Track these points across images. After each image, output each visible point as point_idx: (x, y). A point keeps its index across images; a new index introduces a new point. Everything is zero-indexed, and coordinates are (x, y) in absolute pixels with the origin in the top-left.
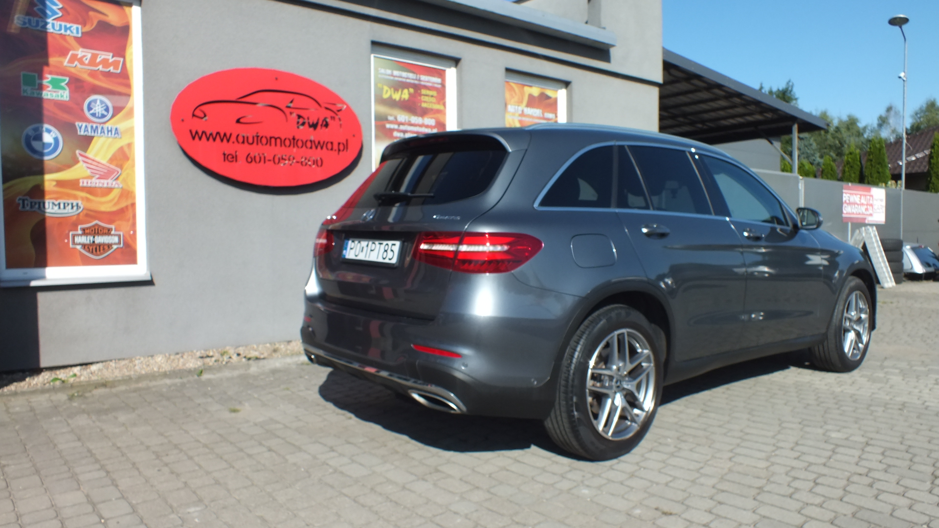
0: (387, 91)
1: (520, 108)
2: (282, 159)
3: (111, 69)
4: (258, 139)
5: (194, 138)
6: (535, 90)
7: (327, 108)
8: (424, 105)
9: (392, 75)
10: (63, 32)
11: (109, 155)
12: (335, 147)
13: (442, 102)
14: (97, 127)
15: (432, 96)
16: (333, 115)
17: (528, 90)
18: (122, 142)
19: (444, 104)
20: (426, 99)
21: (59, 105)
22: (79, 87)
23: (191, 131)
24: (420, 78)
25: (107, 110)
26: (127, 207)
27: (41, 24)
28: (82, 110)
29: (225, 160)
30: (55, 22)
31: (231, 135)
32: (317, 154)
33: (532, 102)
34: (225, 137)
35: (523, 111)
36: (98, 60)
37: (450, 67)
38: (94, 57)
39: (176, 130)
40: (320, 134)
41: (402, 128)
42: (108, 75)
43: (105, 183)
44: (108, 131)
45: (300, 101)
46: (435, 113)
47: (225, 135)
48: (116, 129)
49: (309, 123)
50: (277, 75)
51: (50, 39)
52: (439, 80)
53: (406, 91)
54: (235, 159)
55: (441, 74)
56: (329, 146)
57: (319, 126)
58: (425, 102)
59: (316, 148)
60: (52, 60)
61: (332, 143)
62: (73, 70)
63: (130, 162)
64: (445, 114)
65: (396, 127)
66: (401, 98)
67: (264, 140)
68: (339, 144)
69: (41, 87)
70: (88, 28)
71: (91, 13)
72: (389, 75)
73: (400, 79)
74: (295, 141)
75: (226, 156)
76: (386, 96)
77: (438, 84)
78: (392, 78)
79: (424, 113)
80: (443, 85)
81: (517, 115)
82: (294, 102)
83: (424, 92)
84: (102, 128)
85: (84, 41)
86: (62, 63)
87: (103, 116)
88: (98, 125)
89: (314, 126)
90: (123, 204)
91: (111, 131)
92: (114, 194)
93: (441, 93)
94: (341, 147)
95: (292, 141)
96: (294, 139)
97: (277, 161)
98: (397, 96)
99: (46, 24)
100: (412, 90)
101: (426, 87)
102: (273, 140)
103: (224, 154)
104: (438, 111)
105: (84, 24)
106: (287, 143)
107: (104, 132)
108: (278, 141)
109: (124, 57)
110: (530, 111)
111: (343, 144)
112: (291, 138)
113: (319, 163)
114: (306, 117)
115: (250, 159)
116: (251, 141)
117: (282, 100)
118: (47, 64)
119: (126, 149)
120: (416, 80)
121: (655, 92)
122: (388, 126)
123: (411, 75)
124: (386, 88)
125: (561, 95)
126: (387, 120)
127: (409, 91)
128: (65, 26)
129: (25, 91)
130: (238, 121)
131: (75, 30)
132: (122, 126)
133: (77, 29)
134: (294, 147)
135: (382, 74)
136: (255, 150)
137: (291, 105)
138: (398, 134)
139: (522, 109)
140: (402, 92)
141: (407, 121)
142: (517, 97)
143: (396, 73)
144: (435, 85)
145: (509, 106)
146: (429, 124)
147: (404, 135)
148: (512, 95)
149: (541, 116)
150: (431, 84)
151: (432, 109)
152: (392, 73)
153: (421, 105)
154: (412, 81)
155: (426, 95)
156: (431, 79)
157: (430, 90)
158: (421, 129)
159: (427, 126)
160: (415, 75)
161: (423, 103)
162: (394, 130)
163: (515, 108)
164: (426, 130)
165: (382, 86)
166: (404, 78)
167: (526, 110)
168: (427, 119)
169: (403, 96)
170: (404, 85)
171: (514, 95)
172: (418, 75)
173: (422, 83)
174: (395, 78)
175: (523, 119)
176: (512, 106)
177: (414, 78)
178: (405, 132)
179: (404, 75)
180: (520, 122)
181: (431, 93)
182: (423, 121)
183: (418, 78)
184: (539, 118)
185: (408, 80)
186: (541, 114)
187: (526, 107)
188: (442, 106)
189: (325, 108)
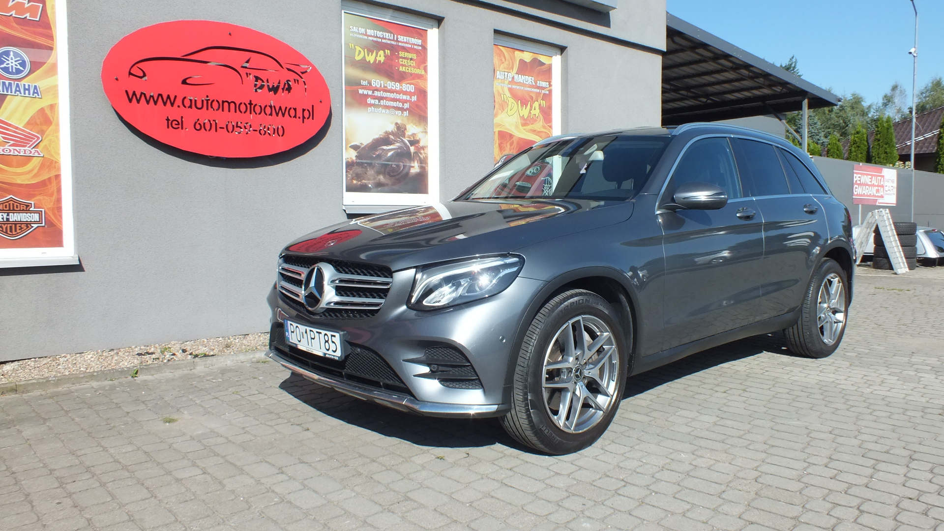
0: (360, 52)
1: (510, 75)
2: (237, 127)
3: (28, 15)
4: (208, 103)
5: (130, 100)
6: (527, 57)
7: (289, 70)
8: (402, 69)
9: (366, 35)
11: (26, 119)
12: (299, 114)
13: (422, 66)
14: (10, 84)
15: (411, 59)
16: (298, 78)
17: (519, 55)
18: (43, 103)
19: (425, 69)
20: (405, 62)
23: (127, 92)
24: (397, 38)
25: (23, 64)
26: (49, 179)
29: (168, 127)
31: (176, 97)
32: (278, 121)
33: (524, 69)
34: (169, 101)
35: (513, 78)
36: (10, 4)
37: (431, 27)
39: (108, 91)
40: (282, 99)
41: (377, 94)
42: (23, 22)
43: (22, 151)
44: (25, 89)
45: (257, 61)
46: (413, 79)
47: (169, 97)
48: (35, 87)
49: (268, 86)
50: (231, 30)
52: (419, 42)
53: (381, 52)
54: (180, 126)
55: (421, 34)
56: (292, 112)
57: (280, 90)
58: (403, 65)
59: (277, 115)
61: (295, 109)
63: (52, 127)
64: (426, 80)
65: (370, 93)
66: (376, 60)
67: (215, 105)
68: (304, 110)
72: (363, 34)
73: (375, 39)
74: (252, 106)
75: (170, 122)
76: (358, 58)
77: (419, 45)
78: (366, 37)
79: (401, 77)
80: (424, 48)
81: (506, 82)
82: (250, 62)
83: (402, 54)
84: (18, 86)
87: (18, 72)
88: (13, 82)
89: (275, 90)
90: (45, 176)
91: (29, 90)
92: (35, 163)
93: (422, 54)
94: (306, 114)
95: (248, 106)
96: (251, 104)
97: (230, 129)
98: (371, 58)
100: (388, 52)
101: (405, 49)
102: (226, 104)
103: (168, 120)
104: (420, 77)
106: (243, 108)
107: (19, 91)
108: (232, 105)
109: (44, 2)
110: (520, 78)
111: (308, 110)
112: (247, 102)
113: (280, 132)
114: (265, 80)
115: (199, 127)
116: (199, 105)
117: (237, 59)
119: (48, 112)
120: (393, 40)
121: (657, 62)
122: (361, 91)
123: (387, 35)
124: (358, 48)
125: (556, 61)
126: (359, 84)
127: (385, 53)
130: (184, 82)
132: (42, 84)
134: (251, 113)
135: (353, 32)
136: (205, 116)
137: (247, 65)
138: (373, 101)
139: (513, 76)
140: (377, 54)
141: (382, 86)
142: (506, 63)
143: (370, 32)
144: (415, 47)
145: (498, 72)
146: (407, 90)
147: (379, 102)
148: (501, 60)
149: (534, 84)
150: (410, 46)
151: (411, 74)
152: (366, 31)
153: (398, 69)
154: (389, 42)
155: (405, 58)
156: (410, 40)
157: (409, 53)
158: (398, 96)
159: (405, 93)
160: (392, 35)
161: (401, 67)
162: (367, 96)
163: (504, 74)
164: (405, 97)
165: (354, 46)
166: (380, 38)
167: (516, 76)
168: (405, 85)
169: (378, 59)
170: (379, 46)
171: (503, 60)
172: (395, 36)
173: (400, 44)
174: (370, 38)
175: (514, 87)
176: (501, 72)
177: (390, 38)
178: (380, 99)
179: (380, 34)
180: (510, 90)
181: (410, 56)
182: (401, 87)
183: (395, 39)
184: (531, 86)
185: (383, 41)
186: (533, 82)
187: (516, 74)
188: (423, 71)
189: (287, 69)
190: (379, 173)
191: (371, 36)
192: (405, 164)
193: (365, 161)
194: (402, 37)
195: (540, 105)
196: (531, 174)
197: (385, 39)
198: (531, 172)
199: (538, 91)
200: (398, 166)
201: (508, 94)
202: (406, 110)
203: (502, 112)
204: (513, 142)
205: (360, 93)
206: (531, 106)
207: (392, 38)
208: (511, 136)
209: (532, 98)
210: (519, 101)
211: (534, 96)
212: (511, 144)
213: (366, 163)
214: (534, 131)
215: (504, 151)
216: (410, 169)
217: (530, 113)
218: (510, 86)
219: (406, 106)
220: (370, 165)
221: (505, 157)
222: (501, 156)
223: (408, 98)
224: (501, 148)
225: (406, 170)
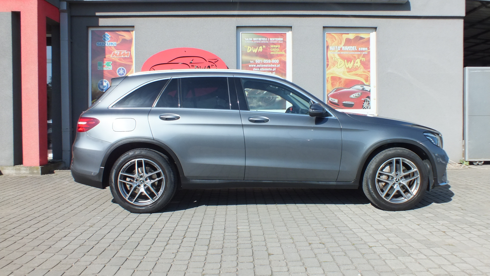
0: (250, 49)
1: (339, 47)
3: (126, 56)
6: (351, 36)
7: (209, 62)
9: (253, 41)
10: (110, 45)
13: (283, 50)
15: (277, 48)
16: (213, 64)
17: (345, 36)
19: (285, 52)
20: (274, 50)
21: (109, 72)
22: (115, 64)
24: (269, 40)
25: (124, 72)
27: (104, 44)
28: (116, 73)
30: (108, 42)
33: (348, 42)
35: (341, 49)
36: (122, 53)
37: (288, 31)
38: (120, 52)
41: (258, 66)
42: (125, 58)
46: (278, 57)
50: (185, 50)
51: (106, 48)
52: (282, 39)
53: (261, 47)
55: (284, 36)
58: (272, 51)
60: (107, 56)
62: (113, 59)
64: (286, 56)
65: (255, 66)
66: (258, 51)
69: (103, 66)
70: (118, 42)
71: (120, 37)
72: (251, 41)
73: (258, 42)
76: (248, 51)
77: (281, 41)
78: (253, 42)
79: (271, 57)
80: (285, 42)
81: (337, 51)
82: (193, 60)
83: (272, 46)
85: (117, 48)
86: (110, 56)
87: (123, 74)
93: (283, 46)
98: (255, 51)
99: (105, 43)
100: (264, 46)
101: (274, 44)
104: (281, 55)
105: (117, 41)
109: (130, 51)
110: (347, 48)
118: (105, 58)
120: (267, 41)
121: (461, 22)
122: (250, 66)
123: (264, 39)
124: (249, 47)
125: (373, 35)
126: (250, 63)
127: (263, 47)
128: (111, 43)
129: (99, 68)
131: (115, 44)
133: (115, 43)
135: (246, 41)
137: (192, 62)
138: (256, 69)
139: (341, 47)
140: (258, 48)
141: (261, 62)
142: (337, 41)
143: (254, 39)
144: (279, 42)
145: (331, 47)
146: (275, 62)
147: (259, 69)
148: (333, 40)
149: (357, 50)
150: (276, 42)
151: (277, 55)
152: (253, 39)
153: (270, 53)
154: (265, 42)
155: (274, 48)
156: (276, 39)
157: (276, 45)
158: (269, 66)
159: (274, 64)
160: (267, 38)
161: (271, 52)
162: (254, 67)
163: (335, 48)
164: (273, 66)
165: (247, 47)
166: (260, 41)
167: (343, 48)
168: (274, 60)
169: (259, 50)
170: (260, 44)
171: (335, 40)
172: (268, 39)
173: (271, 42)
174: (255, 42)
175: (341, 53)
176: (333, 47)
177: (266, 40)
178: (260, 68)
179: (260, 39)
180: (339, 55)
181: (276, 46)
182: (271, 61)
183: (268, 40)
184: (355, 51)
185: (262, 42)
186: (356, 49)
187: (343, 46)
188: (284, 52)
189: (209, 61)
190: (259, 101)
191: (255, 41)
192: (273, 96)
193: (252, 96)
194: (272, 39)
195: (361, 61)
196: (354, 97)
197: (263, 41)
198: (354, 96)
199: (360, 53)
200: (269, 97)
201: (337, 57)
202: (274, 71)
203: (333, 67)
204: (341, 82)
205: (249, 66)
206: (354, 62)
207: (267, 40)
208: (340, 78)
209: (355, 57)
210: (346, 60)
211: (356, 56)
212: (340, 82)
213: (252, 97)
214: (356, 75)
215: (335, 86)
216: (276, 99)
217: (353, 65)
218: (339, 53)
219: (274, 69)
220: (254, 98)
221: (335, 89)
222: (333, 89)
223: (275, 66)
224: (333, 84)
225: (274, 99)
